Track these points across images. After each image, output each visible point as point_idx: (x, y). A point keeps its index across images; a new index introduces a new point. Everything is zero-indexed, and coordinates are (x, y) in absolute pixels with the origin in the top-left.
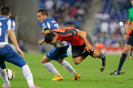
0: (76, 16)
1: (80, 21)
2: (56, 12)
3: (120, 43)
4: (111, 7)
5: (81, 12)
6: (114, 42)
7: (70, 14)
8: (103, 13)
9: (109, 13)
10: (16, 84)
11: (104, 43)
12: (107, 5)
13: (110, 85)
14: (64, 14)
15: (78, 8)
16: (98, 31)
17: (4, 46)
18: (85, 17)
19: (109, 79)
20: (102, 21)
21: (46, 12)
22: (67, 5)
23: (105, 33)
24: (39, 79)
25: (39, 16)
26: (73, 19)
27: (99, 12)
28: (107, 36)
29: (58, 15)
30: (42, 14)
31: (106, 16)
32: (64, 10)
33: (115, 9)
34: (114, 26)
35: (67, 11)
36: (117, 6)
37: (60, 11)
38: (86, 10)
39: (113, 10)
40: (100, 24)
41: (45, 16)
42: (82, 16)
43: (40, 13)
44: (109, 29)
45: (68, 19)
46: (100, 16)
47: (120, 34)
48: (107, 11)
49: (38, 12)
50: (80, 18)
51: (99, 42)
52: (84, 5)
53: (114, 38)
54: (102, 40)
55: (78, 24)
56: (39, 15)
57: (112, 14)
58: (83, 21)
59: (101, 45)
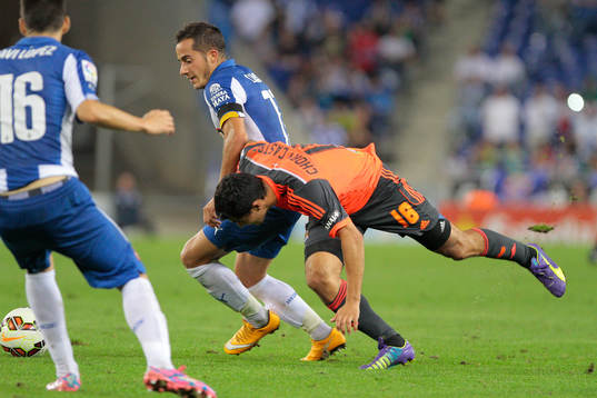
0: (373, 70)
1: (389, 92)
2: (283, 51)
3: (568, 189)
4: (531, 26)
5: (394, 47)
6: (541, 187)
7: (347, 56)
8: (494, 52)
9: (521, 54)
10: (100, 376)
11: (498, 189)
12: (511, 16)
13: (524, 380)
14: (317, 60)
15: (381, 31)
16: (474, 134)
17: (57, 183)
18: (413, 71)
19: (523, 351)
20: (490, 90)
21: (215, 36)
22: (334, 18)
23: (501, 145)
24: (208, 352)
25: (184, 59)
26: (358, 83)
27: (475, 51)
28: (513, 157)
29: (291, 63)
30: (195, 48)
31: (507, 69)
32: (320, 43)
33: (550, 38)
34: (541, 114)
35: (333, 46)
36: (557, 21)
37: (304, 45)
38: (416, 40)
39: (538, 42)
40: (479, 104)
41: (209, 57)
42: (398, 66)
43: (189, 42)
44: (522, 127)
45: (335, 79)
46: (484, 68)
47: (572, 148)
48: (512, 43)
49: (179, 41)
50: (389, 78)
51: (477, 184)
52: (410, 18)
53: (545, 169)
54: (489, 175)
55: (381, 103)
56: (182, 51)
57: (534, 60)
58: (404, 90)
59: (486, 199)
